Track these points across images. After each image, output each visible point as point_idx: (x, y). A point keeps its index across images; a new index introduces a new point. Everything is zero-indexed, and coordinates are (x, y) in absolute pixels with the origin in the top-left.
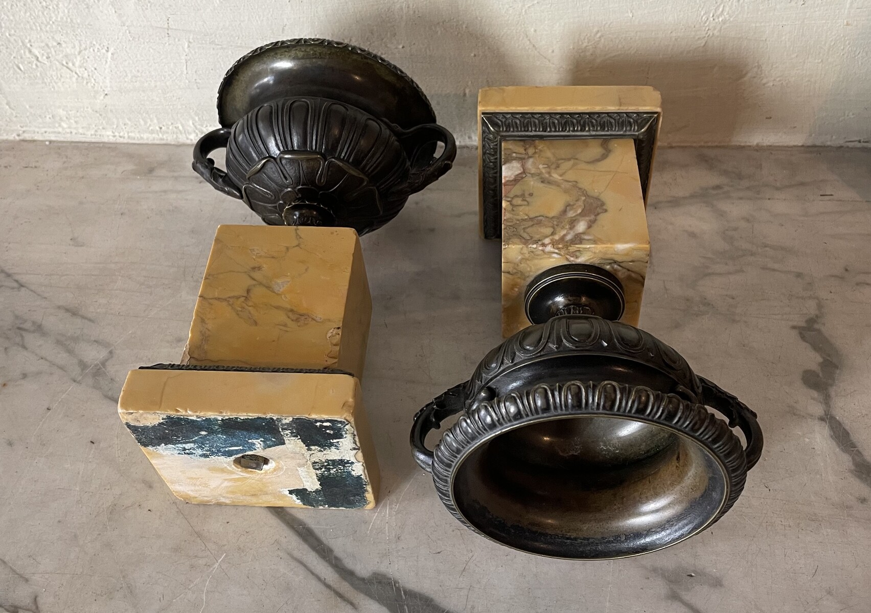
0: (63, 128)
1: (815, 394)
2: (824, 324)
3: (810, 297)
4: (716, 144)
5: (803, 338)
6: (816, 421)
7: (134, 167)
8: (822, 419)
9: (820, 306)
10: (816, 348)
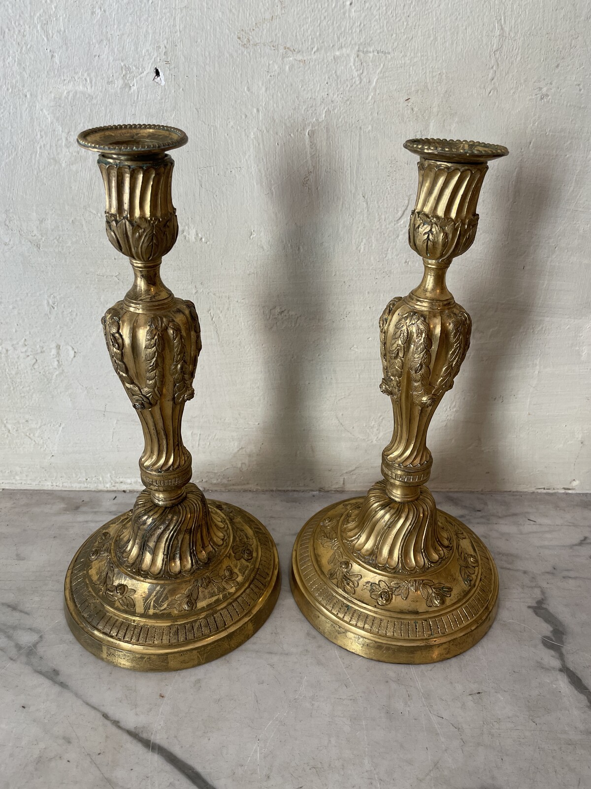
0: (16, 480)
1: (552, 653)
2: (548, 604)
3: (535, 587)
4: (456, 490)
5: (537, 614)
6: (558, 672)
7: (66, 506)
8: (561, 670)
9: (543, 593)
10: (547, 620)
